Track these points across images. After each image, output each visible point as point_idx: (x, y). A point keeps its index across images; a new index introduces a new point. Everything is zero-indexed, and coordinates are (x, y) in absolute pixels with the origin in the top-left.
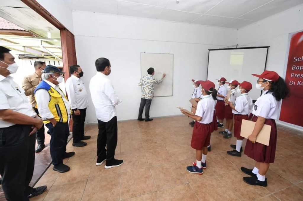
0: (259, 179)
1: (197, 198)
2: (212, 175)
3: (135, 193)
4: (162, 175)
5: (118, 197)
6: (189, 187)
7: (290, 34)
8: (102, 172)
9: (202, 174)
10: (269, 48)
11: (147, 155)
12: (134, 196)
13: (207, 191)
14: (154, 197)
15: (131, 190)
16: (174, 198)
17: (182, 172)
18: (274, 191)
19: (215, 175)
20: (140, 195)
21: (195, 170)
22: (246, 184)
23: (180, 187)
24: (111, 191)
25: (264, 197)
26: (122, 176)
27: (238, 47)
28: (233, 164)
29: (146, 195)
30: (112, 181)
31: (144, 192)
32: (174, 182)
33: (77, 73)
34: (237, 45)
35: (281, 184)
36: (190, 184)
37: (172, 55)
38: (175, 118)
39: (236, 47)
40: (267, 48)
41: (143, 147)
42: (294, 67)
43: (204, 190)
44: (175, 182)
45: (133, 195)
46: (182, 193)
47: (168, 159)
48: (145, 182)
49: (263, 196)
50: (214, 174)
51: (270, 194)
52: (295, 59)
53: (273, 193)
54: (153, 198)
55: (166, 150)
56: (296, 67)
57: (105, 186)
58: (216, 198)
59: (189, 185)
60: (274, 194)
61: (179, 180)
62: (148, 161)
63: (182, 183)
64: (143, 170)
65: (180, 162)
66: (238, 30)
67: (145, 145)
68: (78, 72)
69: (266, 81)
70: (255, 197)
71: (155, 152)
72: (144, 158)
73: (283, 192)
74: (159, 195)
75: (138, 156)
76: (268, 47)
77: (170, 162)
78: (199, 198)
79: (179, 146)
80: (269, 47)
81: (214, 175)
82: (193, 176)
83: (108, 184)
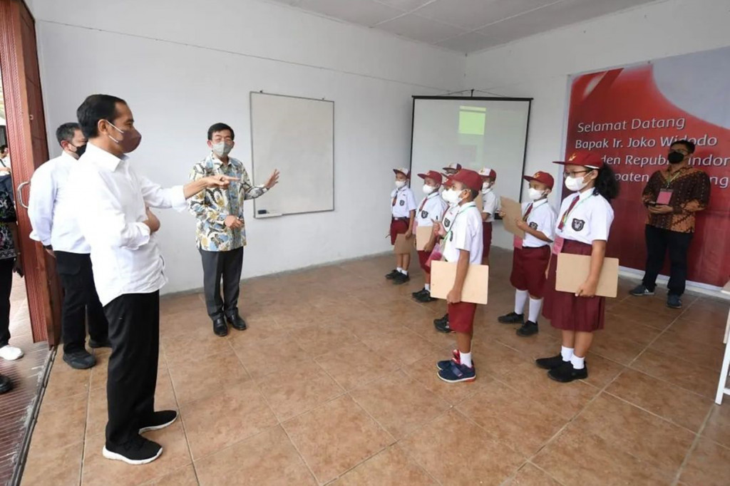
0: (575, 367)
1: (487, 433)
2: (490, 380)
3: (348, 460)
4: (388, 405)
5: (311, 481)
6: (458, 414)
7: (569, 75)
8: (224, 434)
9: (475, 379)
10: (532, 101)
11: (324, 366)
12: (349, 467)
13: (497, 413)
14: (397, 456)
15: (334, 456)
16: (441, 445)
17: (427, 389)
18: (604, 385)
19: (495, 379)
20: (362, 461)
21: (460, 375)
22: (557, 383)
23: (440, 420)
24: (283, 472)
25: (593, 400)
26: (289, 431)
27: (473, 96)
28: (515, 350)
29: (376, 458)
30: (269, 450)
31: (369, 452)
32: (422, 413)
33: (70, 145)
34: (472, 91)
35: (607, 370)
36: (456, 407)
37: (332, 103)
38: (343, 267)
39: (470, 95)
40: (528, 102)
41: (303, 348)
42: (579, 142)
43: (489, 412)
44: (424, 412)
45: (346, 465)
46: (452, 431)
47: (381, 367)
48: (358, 429)
49: (592, 398)
50: (492, 377)
51: (600, 392)
52: (580, 127)
53: (603, 390)
54: (395, 458)
55: (365, 346)
56: (582, 144)
57: (257, 466)
58: (518, 422)
59: (456, 410)
60: (606, 390)
61: (430, 405)
62: (336, 380)
63: (440, 410)
64: (334, 404)
65: (411, 367)
66: (466, 55)
67: (305, 344)
68: (73, 145)
69: (592, 169)
70: (581, 404)
71: (341, 355)
72: (321, 375)
73: (618, 384)
74: (406, 449)
75: (302, 374)
76: (530, 100)
77: (390, 371)
78: (489, 431)
79: (391, 332)
80: (532, 99)
81: (493, 380)
82: (455, 392)
83: (262, 460)
